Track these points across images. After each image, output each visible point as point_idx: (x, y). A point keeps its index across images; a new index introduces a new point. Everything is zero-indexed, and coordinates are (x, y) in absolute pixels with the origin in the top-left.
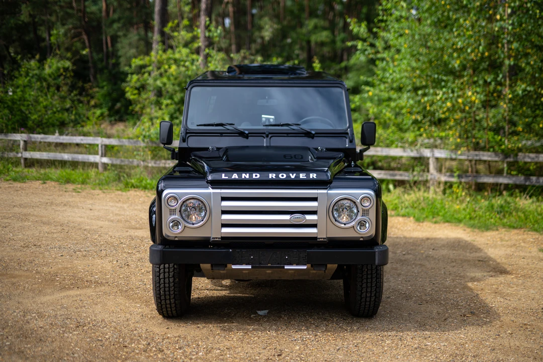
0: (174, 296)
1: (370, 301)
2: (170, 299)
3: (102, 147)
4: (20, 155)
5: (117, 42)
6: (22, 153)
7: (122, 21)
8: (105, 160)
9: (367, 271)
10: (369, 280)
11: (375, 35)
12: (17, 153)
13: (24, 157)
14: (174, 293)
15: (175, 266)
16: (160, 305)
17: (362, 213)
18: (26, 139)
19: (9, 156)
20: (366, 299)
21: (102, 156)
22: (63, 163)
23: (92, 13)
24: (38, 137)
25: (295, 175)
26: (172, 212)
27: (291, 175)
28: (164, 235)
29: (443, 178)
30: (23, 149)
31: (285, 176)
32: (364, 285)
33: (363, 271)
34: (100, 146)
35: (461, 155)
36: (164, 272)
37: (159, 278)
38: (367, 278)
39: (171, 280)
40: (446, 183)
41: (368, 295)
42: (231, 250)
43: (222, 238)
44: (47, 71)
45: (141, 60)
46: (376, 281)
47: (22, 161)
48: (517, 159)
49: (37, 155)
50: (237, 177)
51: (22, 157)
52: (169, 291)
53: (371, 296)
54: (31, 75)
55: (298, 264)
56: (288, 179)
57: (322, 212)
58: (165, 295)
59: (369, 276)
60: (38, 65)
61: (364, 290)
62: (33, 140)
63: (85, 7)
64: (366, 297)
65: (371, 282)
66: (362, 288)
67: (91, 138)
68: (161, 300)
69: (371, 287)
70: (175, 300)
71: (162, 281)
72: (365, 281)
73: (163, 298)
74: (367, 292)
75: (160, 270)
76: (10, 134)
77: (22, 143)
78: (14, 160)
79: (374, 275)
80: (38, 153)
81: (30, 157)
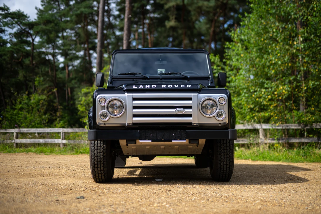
0: (103, 165)
1: (227, 168)
2: (100, 167)
3: (63, 134)
4: (13, 141)
5: (74, 91)
6: (15, 140)
7: (77, 79)
8: (64, 141)
9: (224, 148)
10: (225, 154)
11: (225, 63)
12: (12, 140)
13: (16, 142)
14: (103, 163)
15: (104, 145)
16: (94, 172)
17: (219, 108)
18: (17, 132)
19: (7, 142)
20: (224, 166)
21: (63, 139)
22: (39, 145)
23: (60, 78)
24: (25, 130)
25: (178, 86)
26: (103, 107)
27: (175, 86)
28: (97, 123)
29: (268, 141)
30: (15, 137)
31: (172, 86)
32: (222, 157)
33: (221, 148)
34: (61, 133)
35: (278, 126)
36: (97, 149)
37: (94, 153)
38: (224, 152)
39: (102, 154)
40: (269, 143)
41: (225, 163)
42: (139, 131)
43: (133, 124)
44: (32, 101)
45: (87, 89)
46: (230, 154)
47: (15, 145)
48: (312, 127)
49: (24, 141)
50: (142, 87)
51: (15, 142)
52: (100, 161)
53: (227, 164)
54: (22, 103)
55: (180, 139)
56: (174, 88)
57: (195, 107)
58: (97, 164)
59: (225, 151)
60: (27, 97)
61: (222, 160)
62: (22, 132)
63: (56, 74)
64: (224, 165)
65: (227, 155)
66: (221, 159)
67: (57, 129)
68: (95, 168)
69: (227, 158)
70: (104, 168)
71: (96, 155)
72: (223, 154)
73: (96, 166)
74: (224, 161)
75: (94, 148)
76: (8, 129)
77: (15, 134)
78: (10, 144)
79: (229, 150)
80: (25, 139)
81: (19, 142)
